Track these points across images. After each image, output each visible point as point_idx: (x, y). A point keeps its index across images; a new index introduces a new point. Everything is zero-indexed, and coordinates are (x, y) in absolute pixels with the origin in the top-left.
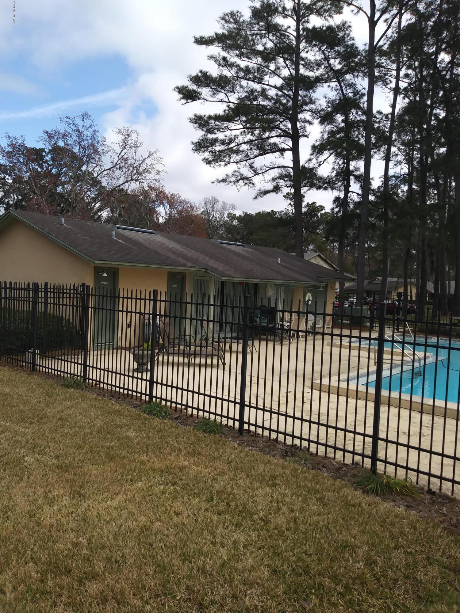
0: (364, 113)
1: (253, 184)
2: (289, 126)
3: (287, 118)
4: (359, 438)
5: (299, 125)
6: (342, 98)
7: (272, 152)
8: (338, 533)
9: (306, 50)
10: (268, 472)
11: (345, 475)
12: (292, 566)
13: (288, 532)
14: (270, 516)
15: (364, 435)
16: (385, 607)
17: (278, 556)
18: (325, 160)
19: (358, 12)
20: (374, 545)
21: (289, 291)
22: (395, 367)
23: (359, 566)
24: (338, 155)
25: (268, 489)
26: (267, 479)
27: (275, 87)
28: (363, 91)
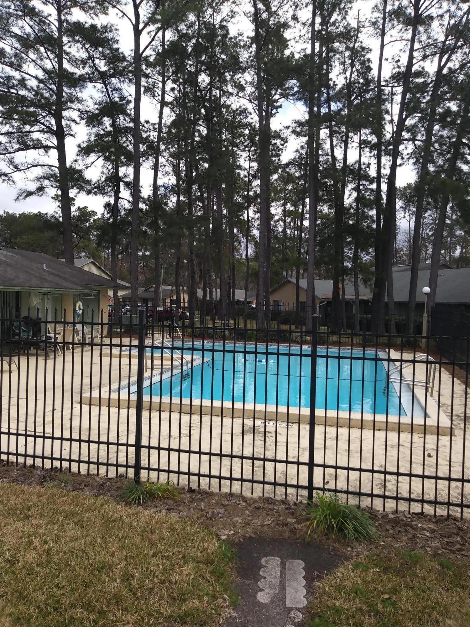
0: (132, 120)
1: (13, 182)
2: (53, 122)
3: (50, 113)
4: (123, 449)
5: (64, 123)
6: (108, 101)
7: (35, 149)
8: (95, 555)
9: (69, 44)
10: (21, 503)
11: (108, 491)
12: (39, 607)
13: (39, 568)
14: (19, 555)
15: (127, 445)
16: (139, 620)
17: (24, 599)
18: (93, 162)
19: (122, 16)
20: (132, 558)
21: (58, 299)
22: (165, 372)
23: (116, 585)
24: (107, 159)
25: (19, 524)
26: (18, 512)
27: (36, 78)
28: (129, 98)
